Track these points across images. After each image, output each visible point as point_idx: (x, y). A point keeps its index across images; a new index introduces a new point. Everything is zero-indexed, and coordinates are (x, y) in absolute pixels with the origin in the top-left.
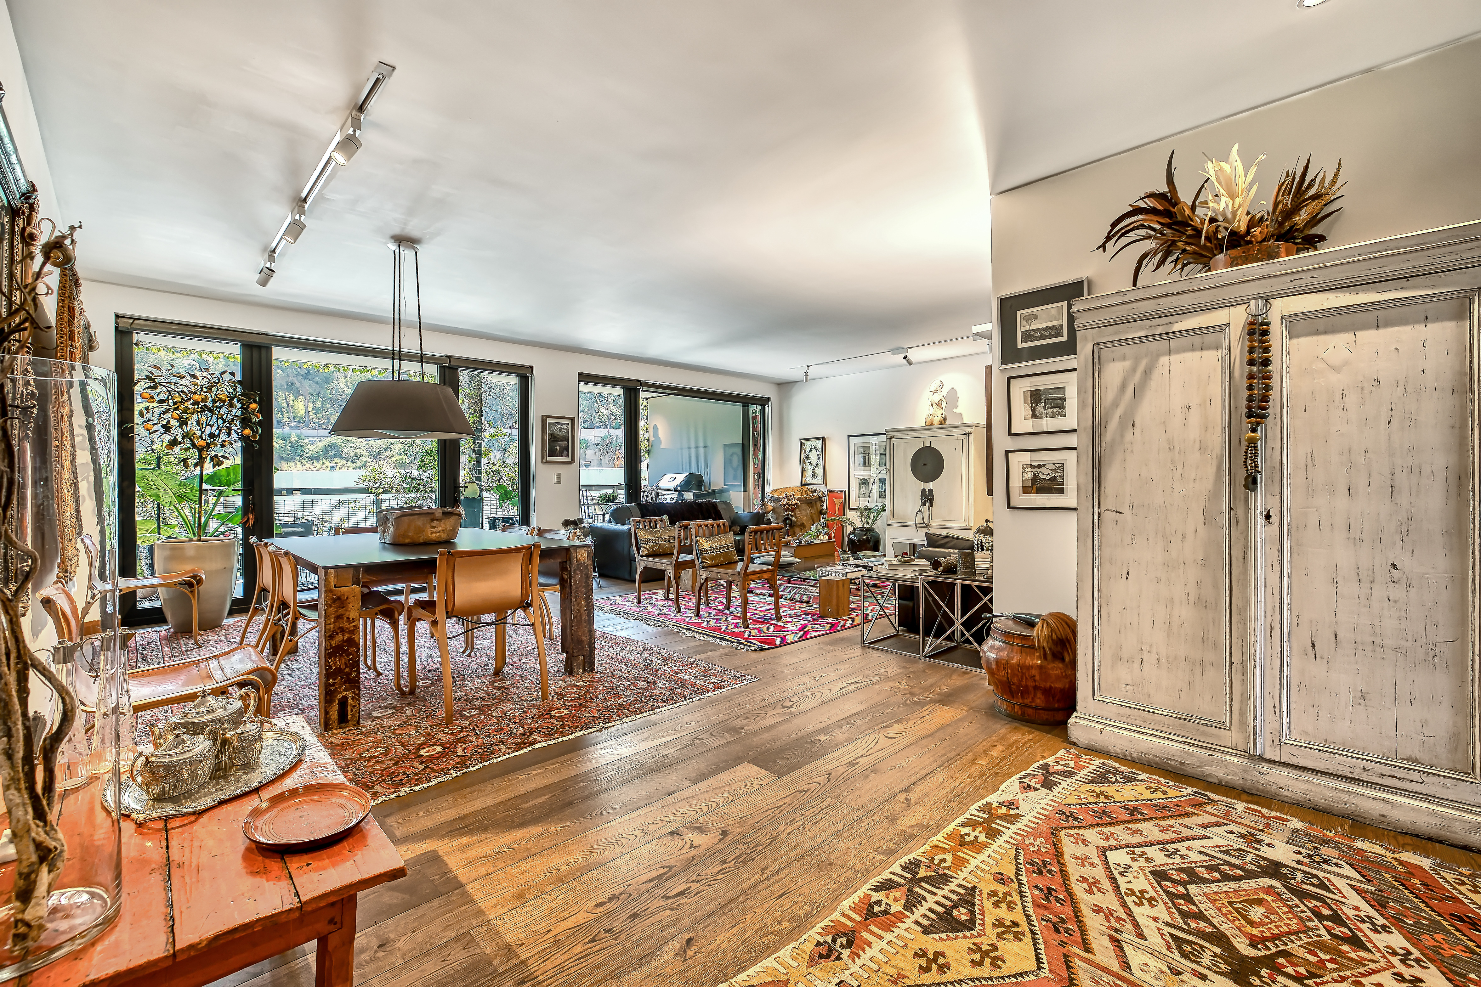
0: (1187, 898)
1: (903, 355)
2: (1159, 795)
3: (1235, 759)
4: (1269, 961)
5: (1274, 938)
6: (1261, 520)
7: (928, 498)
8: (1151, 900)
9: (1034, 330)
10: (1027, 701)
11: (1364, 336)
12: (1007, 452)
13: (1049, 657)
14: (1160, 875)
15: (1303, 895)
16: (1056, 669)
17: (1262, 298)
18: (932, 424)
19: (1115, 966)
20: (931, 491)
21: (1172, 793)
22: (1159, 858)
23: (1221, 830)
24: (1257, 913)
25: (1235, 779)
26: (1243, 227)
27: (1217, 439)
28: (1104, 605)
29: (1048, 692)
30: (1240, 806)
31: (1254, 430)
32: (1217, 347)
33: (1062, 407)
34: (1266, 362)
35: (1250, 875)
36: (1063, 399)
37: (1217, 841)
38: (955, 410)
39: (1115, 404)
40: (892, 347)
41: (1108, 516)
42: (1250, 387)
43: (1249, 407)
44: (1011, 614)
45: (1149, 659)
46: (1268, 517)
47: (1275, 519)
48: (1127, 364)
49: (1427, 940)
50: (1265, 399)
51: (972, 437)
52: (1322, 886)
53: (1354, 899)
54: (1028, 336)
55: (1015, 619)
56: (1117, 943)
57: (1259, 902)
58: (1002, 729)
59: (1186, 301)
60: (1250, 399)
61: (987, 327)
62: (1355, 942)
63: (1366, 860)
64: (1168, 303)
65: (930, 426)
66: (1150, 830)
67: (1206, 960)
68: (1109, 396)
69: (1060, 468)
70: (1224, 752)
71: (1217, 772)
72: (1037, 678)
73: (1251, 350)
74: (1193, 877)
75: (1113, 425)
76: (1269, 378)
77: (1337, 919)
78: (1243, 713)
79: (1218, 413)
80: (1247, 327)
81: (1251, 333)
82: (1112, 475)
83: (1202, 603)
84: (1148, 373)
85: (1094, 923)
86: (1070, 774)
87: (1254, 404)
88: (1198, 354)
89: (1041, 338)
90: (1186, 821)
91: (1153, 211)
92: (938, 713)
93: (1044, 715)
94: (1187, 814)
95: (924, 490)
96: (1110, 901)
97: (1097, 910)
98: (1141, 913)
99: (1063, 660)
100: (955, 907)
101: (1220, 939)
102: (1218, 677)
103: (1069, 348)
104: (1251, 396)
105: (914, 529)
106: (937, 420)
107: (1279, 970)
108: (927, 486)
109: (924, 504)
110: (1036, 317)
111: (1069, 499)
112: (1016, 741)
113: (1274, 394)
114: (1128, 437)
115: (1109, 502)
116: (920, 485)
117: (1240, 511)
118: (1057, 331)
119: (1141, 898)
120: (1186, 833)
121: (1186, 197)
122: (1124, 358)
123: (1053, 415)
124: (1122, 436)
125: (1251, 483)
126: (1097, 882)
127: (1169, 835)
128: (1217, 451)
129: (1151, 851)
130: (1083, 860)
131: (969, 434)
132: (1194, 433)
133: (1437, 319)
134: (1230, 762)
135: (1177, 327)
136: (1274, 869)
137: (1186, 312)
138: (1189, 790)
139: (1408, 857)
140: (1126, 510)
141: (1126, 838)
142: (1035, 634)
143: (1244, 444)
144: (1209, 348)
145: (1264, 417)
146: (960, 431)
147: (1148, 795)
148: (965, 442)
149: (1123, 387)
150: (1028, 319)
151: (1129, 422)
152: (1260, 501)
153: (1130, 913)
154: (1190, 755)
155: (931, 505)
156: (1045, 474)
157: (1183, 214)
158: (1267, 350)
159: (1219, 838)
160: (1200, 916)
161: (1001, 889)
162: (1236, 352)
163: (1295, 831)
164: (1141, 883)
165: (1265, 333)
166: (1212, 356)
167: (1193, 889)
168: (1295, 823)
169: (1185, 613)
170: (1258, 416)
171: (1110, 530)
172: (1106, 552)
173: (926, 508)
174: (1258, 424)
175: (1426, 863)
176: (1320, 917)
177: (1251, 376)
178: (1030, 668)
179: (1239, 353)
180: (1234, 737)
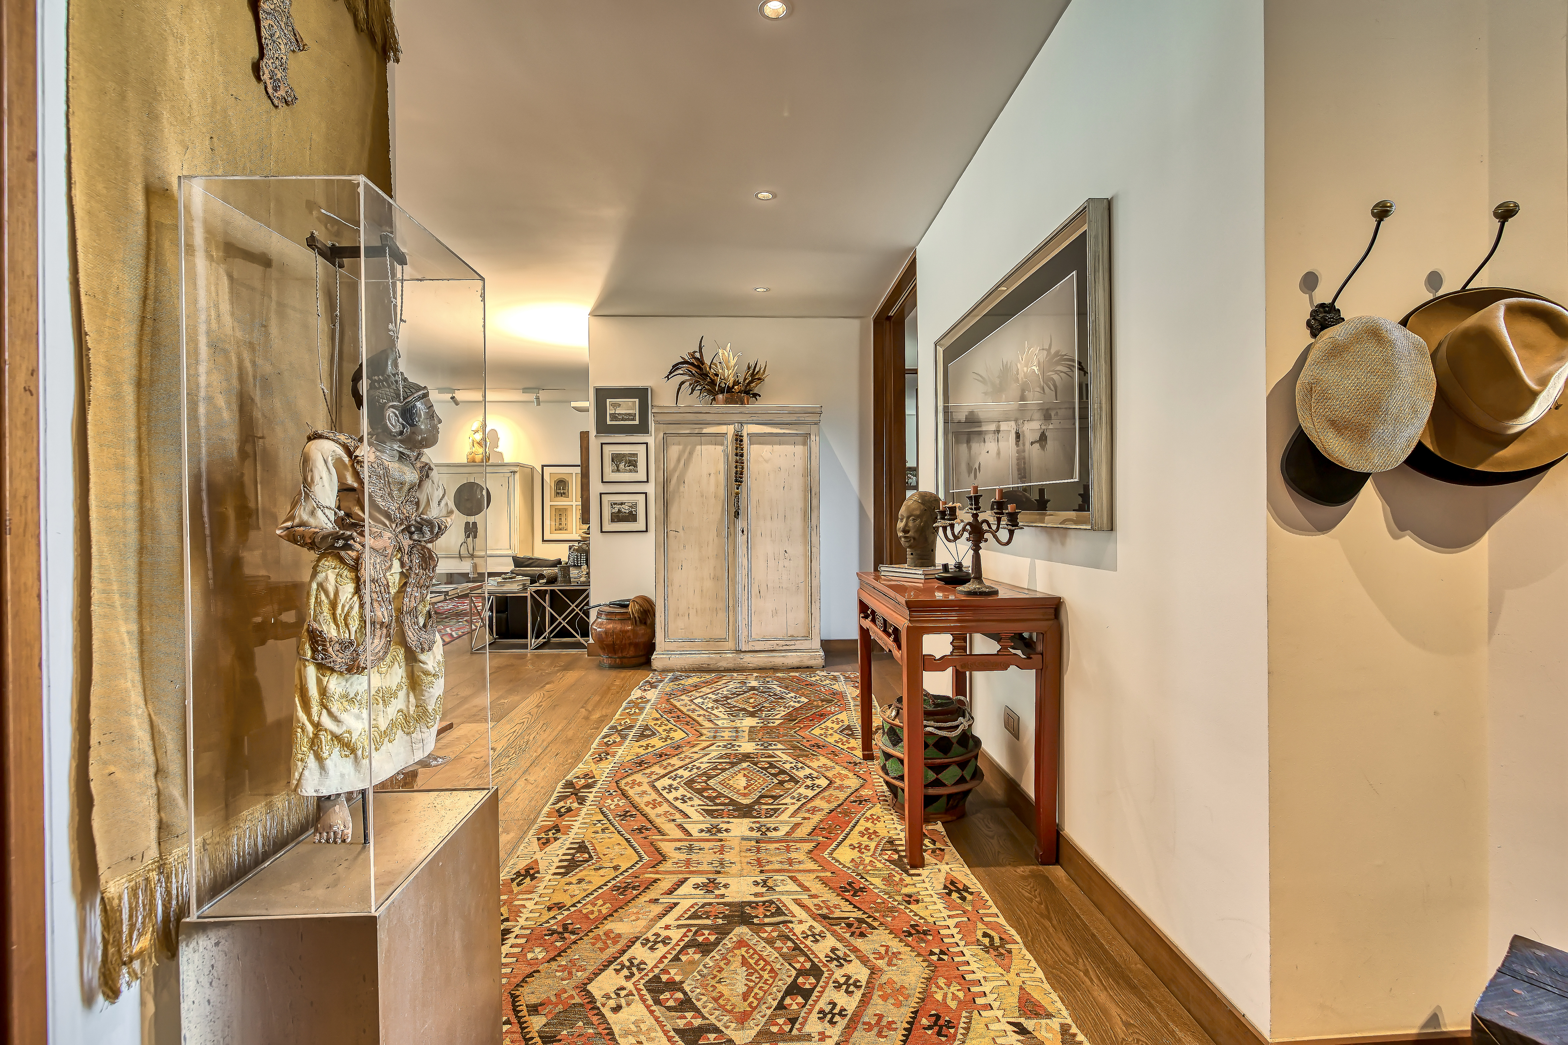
0: (728, 704)
1: (451, 395)
2: (703, 679)
3: (730, 655)
4: (760, 710)
5: (759, 705)
6: (740, 532)
7: (471, 530)
8: (716, 708)
9: (618, 414)
10: (624, 654)
11: (776, 447)
12: (601, 494)
13: (638, 622)
14: (716, 701)
15: (764, 692)
16: (641, 630)
17: (738, 423)
18: (474, 462)
19: (713, 726)
20: (475, 524)
21: (708, 677)
22: (714, 697)
23: (731, 683)
24: (752, 701)
25: (731, 665)
26: (731, 385)
27: (722, 492)
28: (670, 586)
29: (636, 645)
30: (735, 675)
31: (738, 489)
32: (722, 444)
33: (635, 466)
34: (742, 455)
35: (745, 692)
36: (636, 461)
37: (731, 686)
38: (495, 449)
39: (675, 469)
40: (440, 386)
41: (672, 534)
42: (736, 467)
43: (736, 477)
44: (608, 603)
45: (692, 612)
46: (743, 531)
47: (745, 532)
48: (681, 447)
49: (800, 692)
50: (742, 473)
51: (517, 476)
52: (769, 688)
53: (779, 689)
54: (614, 417)
55: (612, 604)
56: (711, 721)
57: (752, 698)
58: (613, 673)
59: (708, 417)
60: (736, 473)
61: (585, 404)
62: (782, 698)
63: (780, 678)
64: (701, 417)
65: (472, 463)
66: (705, 690)
67: (741, 715)
68: (672, 465)
69: (634, 505)
70: (725, 653)
71: (724, 664)
72: (632, 637)
73: (736, 449)
74: (727, 698)
75: (674, 481)
76: (743, 463)
77: (775, 695)
78: (734, 631)
79: (722, 477)
80: (735, 437)
81: (736, 440)
82: (673, 510)
83: (716, 578)
84: (691, 453)
85: (700, 719)
86: (661, 681)
87: (738, 476)
88: (713, 447)
89: (623, 420)
90: (718, 684)
91: (692, 364)
92: (568, 674)
93: (635, 661)
94: (717, 682)
95: (467, 524)
96: (702, 712)
97: (699, 716)
98: (715, 712)
99: (645, 623)
100: (643, 732)
101: (744, 709)
102: (722, 615)
103: (643, 429)
104: (737, 471)
105: (458, 560)
106: (478, 458)
107: (763, 711)
108: (471, 519)
109: (468, 537)
110: (619, 405)
111: (640, 525)
112: (624, 677)
113: (745, 470)
114: (682, 489)
115: (672, 526)
116: (465, 519)
117: (732, 529)
118: (632, 417)
119: (712, 708)
120: (719, 687)
121: (707, 361)
122: (679, 444)
123: (630, 471)
124: (678, 488)
125: (737, 514)
126: (694, 709)
127: (713, 689)
128: (722, 498)
129: (709, 696)
130: (685, 705)
131: (514, 472)
132: (712, 488)
133: (798, 445)
134: (729, 657)
135: (705, 431)
136: (753, 688)
137: (709, 424)
138: (714, 675)
139: (792, 674)
140: (680, 530)
141: (698, 695)
142: (630, 610)
143: (734, 495)
144: (718, 445)
145: (741, 482)
146: (506, 469)
147: (698, 680)
148: (511, 480)
149: (679, 460)
150: (615, 405)
151: (681, 481)
152: (741, 523)
153: (711, 713)
154: (712, 658)
155: (475, 537)
156: (625, 509)
157: (706, 370)
158: (742, 449)
159: (731, 685)
160: (734, 707)
161: (659, 722)
162: (730, 448)
163: (757, 677)
164: (710, 705)
165: (741, 441)
166: (720, 448)
167: (729, 701)
168: (755, 675)
169: (708, 584)
170: (739, 482)
171: (673, 543)
172: (671, 555)
173: (470, 540)
174: (739, 485)
175: (797, 674)
176: (770, 696)
177: (737, 462)
178: (628, 631)
179: (731, 449)
180: (730, 645)
